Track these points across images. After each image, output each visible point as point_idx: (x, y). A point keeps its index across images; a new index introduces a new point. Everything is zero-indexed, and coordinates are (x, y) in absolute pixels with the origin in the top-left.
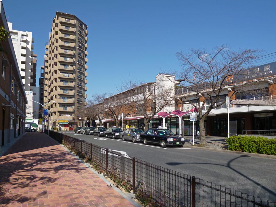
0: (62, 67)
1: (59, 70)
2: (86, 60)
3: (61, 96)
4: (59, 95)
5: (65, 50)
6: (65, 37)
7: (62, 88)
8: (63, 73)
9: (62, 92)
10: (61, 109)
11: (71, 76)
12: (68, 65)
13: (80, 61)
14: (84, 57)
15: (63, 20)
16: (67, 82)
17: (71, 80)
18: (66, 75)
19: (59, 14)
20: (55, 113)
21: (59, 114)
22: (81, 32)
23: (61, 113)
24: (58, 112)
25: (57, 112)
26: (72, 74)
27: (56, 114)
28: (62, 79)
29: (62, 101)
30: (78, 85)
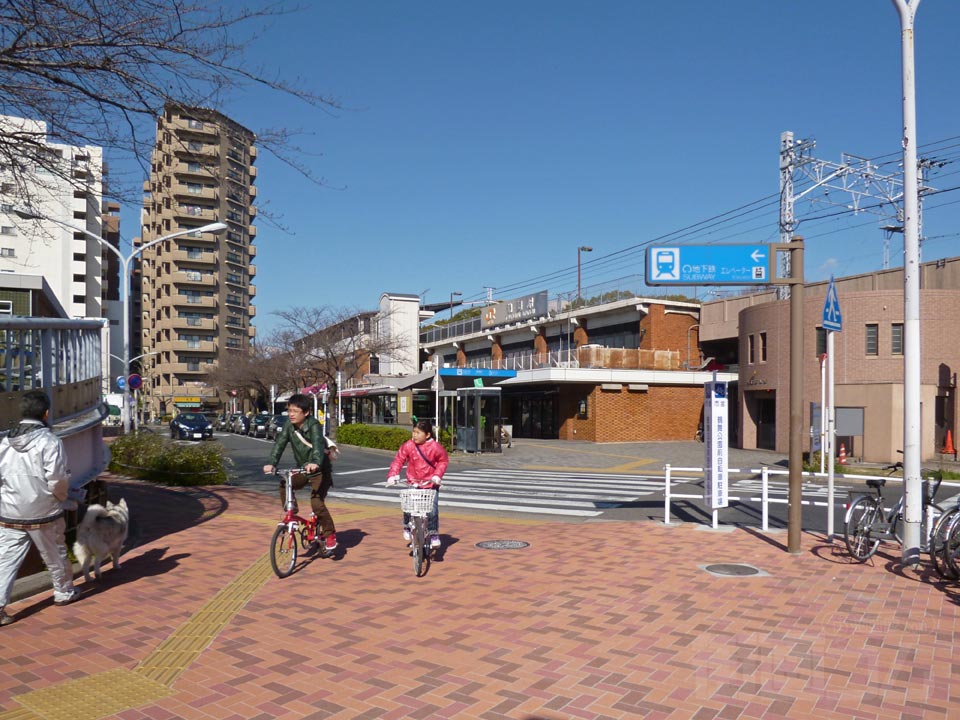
0: (183, 255)
1: (176, 262)
2: (252, 230)
3: (183, 333)
4: (175, 329)
5: (190, 208)
6: (191, 173)
7: (183, 310)
8: (186, 269)
9: (183, 322)
10: (183, 368)
11: (208, 279)
12: (200, 250)
13: (233, 235)
14: (244, 223)
15: (184, 124)
16: (199, 295)
17: (209, 290)
18: (194, 277)
19: (172, 109)
20: (167, 377)
21: (176, 381)
22: (234, 155)
23: (183, 378)
24: (175, 374)
25: (172, 376)
26: (212, 273)
27: (168, 381)
28: (183, 288)
29: (185, 345)
30: (228, 301)
